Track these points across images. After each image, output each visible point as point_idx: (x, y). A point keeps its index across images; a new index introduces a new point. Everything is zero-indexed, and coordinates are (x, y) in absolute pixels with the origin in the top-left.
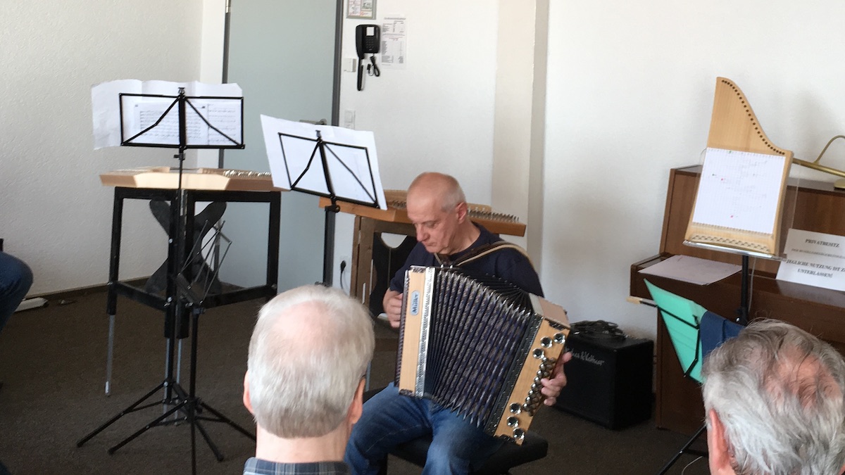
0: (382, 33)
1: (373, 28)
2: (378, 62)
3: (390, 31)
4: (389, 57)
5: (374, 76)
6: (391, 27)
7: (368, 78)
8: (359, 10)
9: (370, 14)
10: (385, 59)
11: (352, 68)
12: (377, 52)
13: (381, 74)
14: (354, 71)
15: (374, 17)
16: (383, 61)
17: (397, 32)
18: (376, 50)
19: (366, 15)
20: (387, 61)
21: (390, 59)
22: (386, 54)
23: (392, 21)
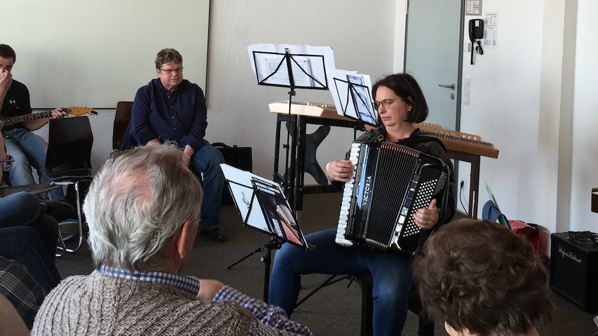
0: (485, 25)
1: (478, 21)
2: (482, 45)
3: (489, 24)
4: (488, 41)
5: (480, 55)
6: (489, 20)
7: (477, 56)
8: (472, 9)
9: (477, 12)
10: (486, 43)
11: (467, 49)
12: (482, 38)
13: (484, 53)
14: (469, 51)
15: (480, 14)
16: (485, 44)
17: (493, 24)
18: (481, 37)
19: (475, 13)
20: (487, 44)
21: (489, 42)
22: (487, 39)
23: (490, 16)
